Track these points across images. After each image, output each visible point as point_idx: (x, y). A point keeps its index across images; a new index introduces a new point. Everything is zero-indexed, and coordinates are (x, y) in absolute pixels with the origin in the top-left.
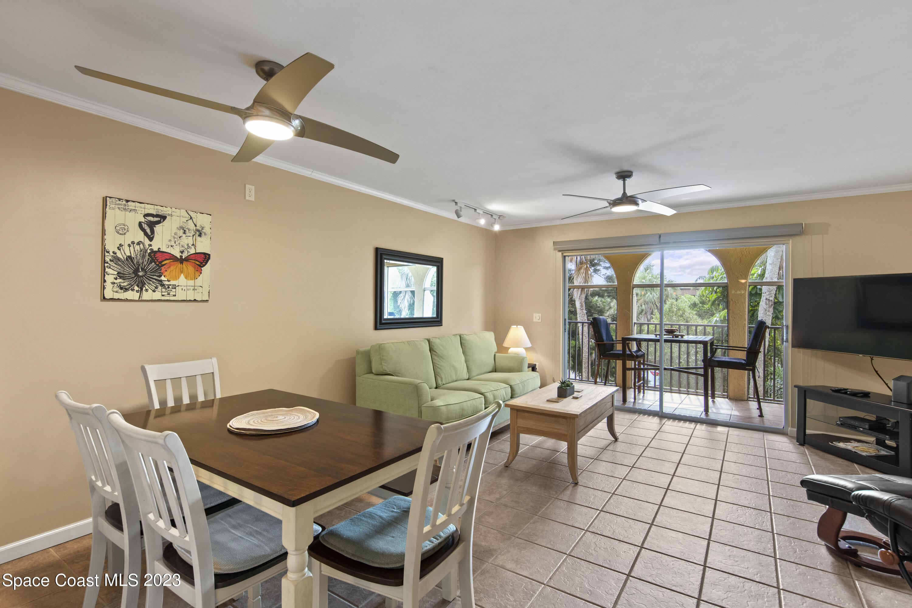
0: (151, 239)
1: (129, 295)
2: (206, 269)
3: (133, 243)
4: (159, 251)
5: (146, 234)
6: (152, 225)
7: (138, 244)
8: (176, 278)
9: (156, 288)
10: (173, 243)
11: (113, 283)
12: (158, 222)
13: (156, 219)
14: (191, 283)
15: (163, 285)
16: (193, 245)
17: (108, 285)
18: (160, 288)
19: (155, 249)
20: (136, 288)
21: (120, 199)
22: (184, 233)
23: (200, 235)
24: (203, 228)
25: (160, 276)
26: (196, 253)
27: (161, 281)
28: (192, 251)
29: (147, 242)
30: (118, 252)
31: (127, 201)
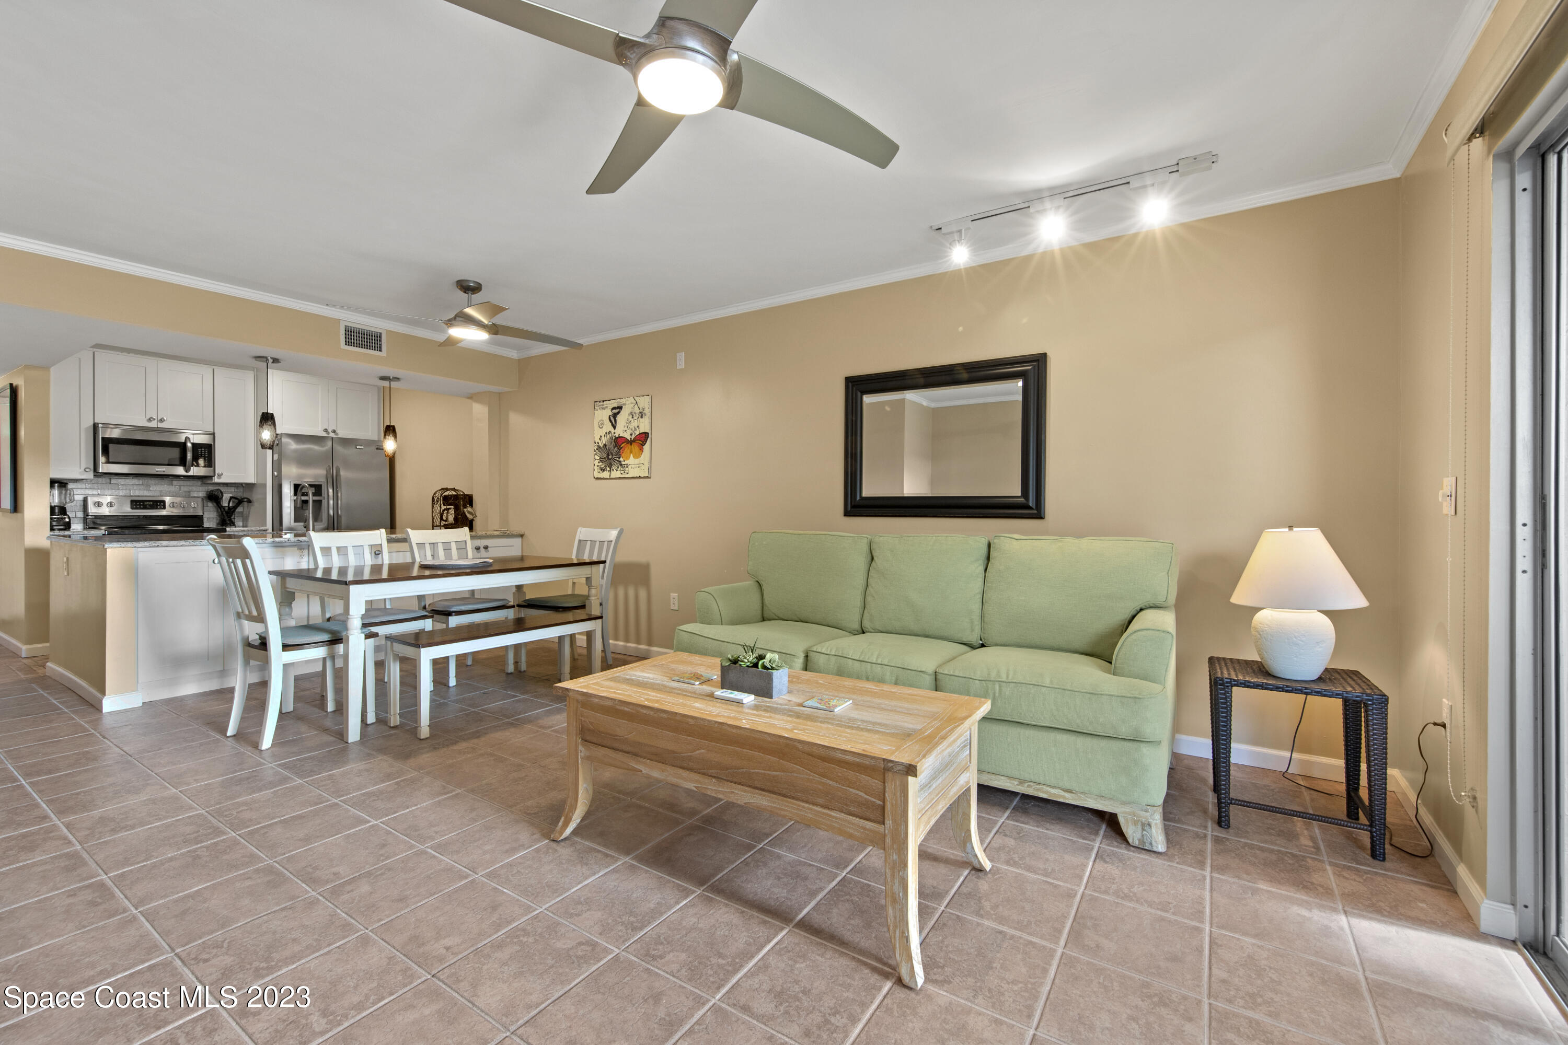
0: (615, 427)
1: (606, 474)
2: (647, 447)
3: (606, 433)
4: (619, 437)
5: (612, 425)
6: (615, 415)
7: (609, 433)
8: (628, 458)
9: (618, 468)
10: (626, 429)
11: (598, 466)
12: (619, 413)
13: (617, 410)
14: (637, 461)
15: (621, 465)
16: (638, 427)
17: (596, 467)
18: (620, 467)
19: (617, 436)
20: (608, 469)
21: (600, 401)
22: (633, 418)
23: (642, 417)
24: (643, 409)
25: (619, 458)
26: (640, 434)
27: (620, 462)
28: (637, 433)
29: (613, 431)
30: (599, 441)
31: (603, 401)
